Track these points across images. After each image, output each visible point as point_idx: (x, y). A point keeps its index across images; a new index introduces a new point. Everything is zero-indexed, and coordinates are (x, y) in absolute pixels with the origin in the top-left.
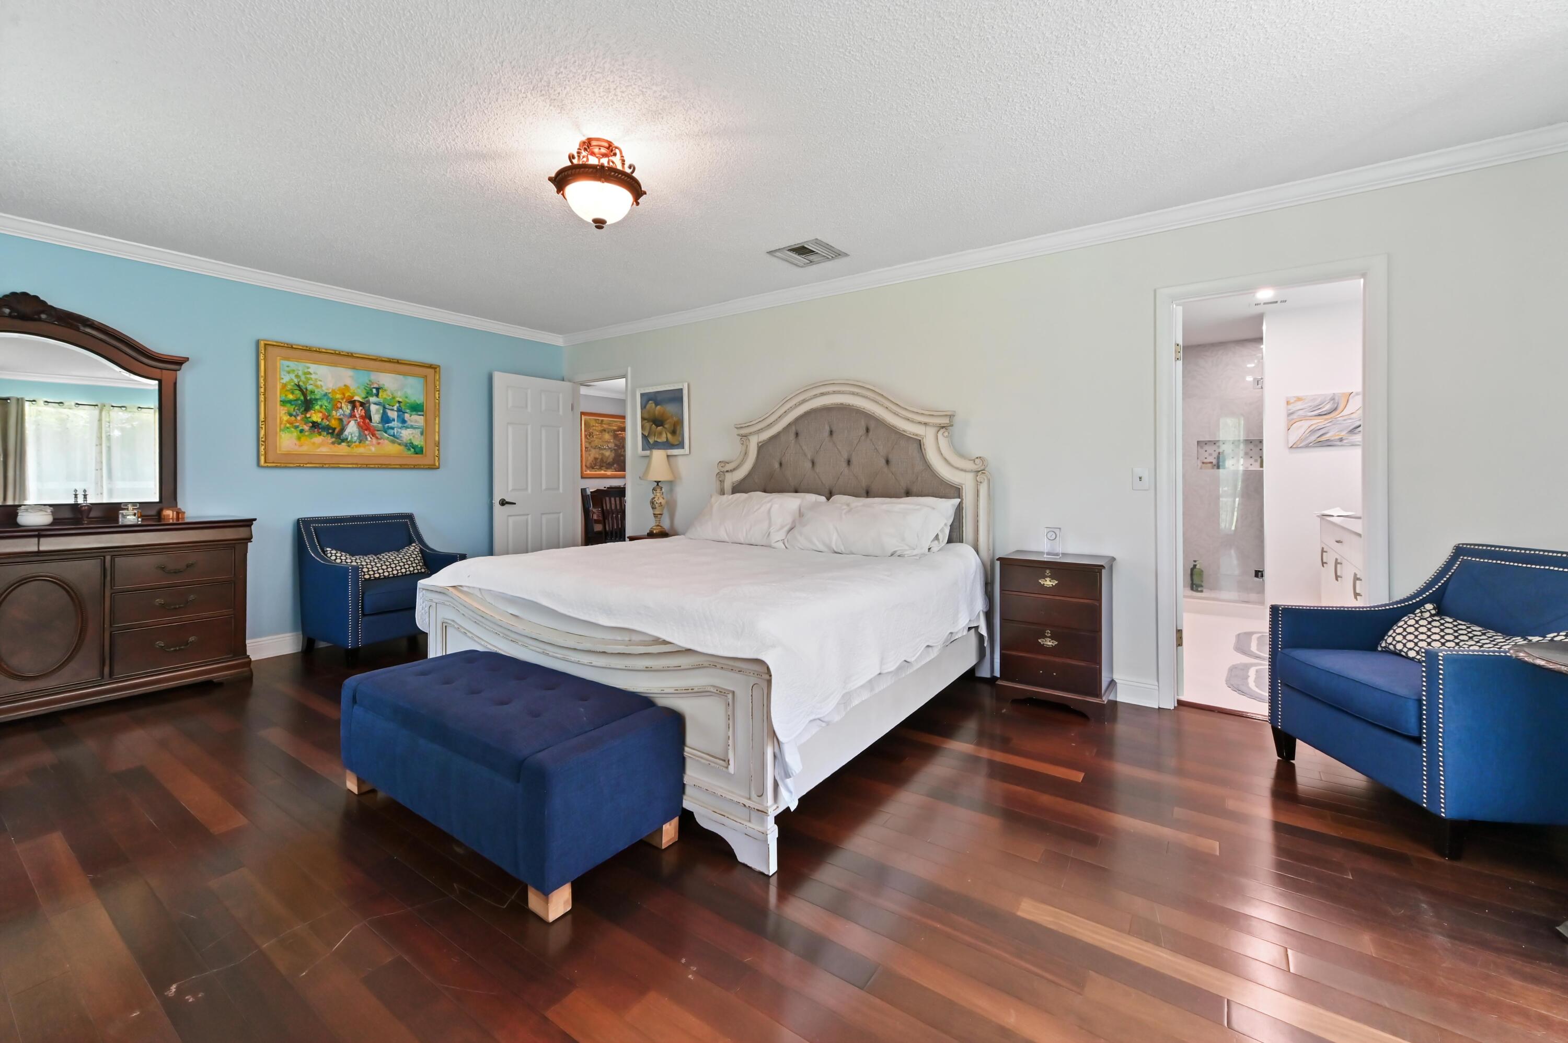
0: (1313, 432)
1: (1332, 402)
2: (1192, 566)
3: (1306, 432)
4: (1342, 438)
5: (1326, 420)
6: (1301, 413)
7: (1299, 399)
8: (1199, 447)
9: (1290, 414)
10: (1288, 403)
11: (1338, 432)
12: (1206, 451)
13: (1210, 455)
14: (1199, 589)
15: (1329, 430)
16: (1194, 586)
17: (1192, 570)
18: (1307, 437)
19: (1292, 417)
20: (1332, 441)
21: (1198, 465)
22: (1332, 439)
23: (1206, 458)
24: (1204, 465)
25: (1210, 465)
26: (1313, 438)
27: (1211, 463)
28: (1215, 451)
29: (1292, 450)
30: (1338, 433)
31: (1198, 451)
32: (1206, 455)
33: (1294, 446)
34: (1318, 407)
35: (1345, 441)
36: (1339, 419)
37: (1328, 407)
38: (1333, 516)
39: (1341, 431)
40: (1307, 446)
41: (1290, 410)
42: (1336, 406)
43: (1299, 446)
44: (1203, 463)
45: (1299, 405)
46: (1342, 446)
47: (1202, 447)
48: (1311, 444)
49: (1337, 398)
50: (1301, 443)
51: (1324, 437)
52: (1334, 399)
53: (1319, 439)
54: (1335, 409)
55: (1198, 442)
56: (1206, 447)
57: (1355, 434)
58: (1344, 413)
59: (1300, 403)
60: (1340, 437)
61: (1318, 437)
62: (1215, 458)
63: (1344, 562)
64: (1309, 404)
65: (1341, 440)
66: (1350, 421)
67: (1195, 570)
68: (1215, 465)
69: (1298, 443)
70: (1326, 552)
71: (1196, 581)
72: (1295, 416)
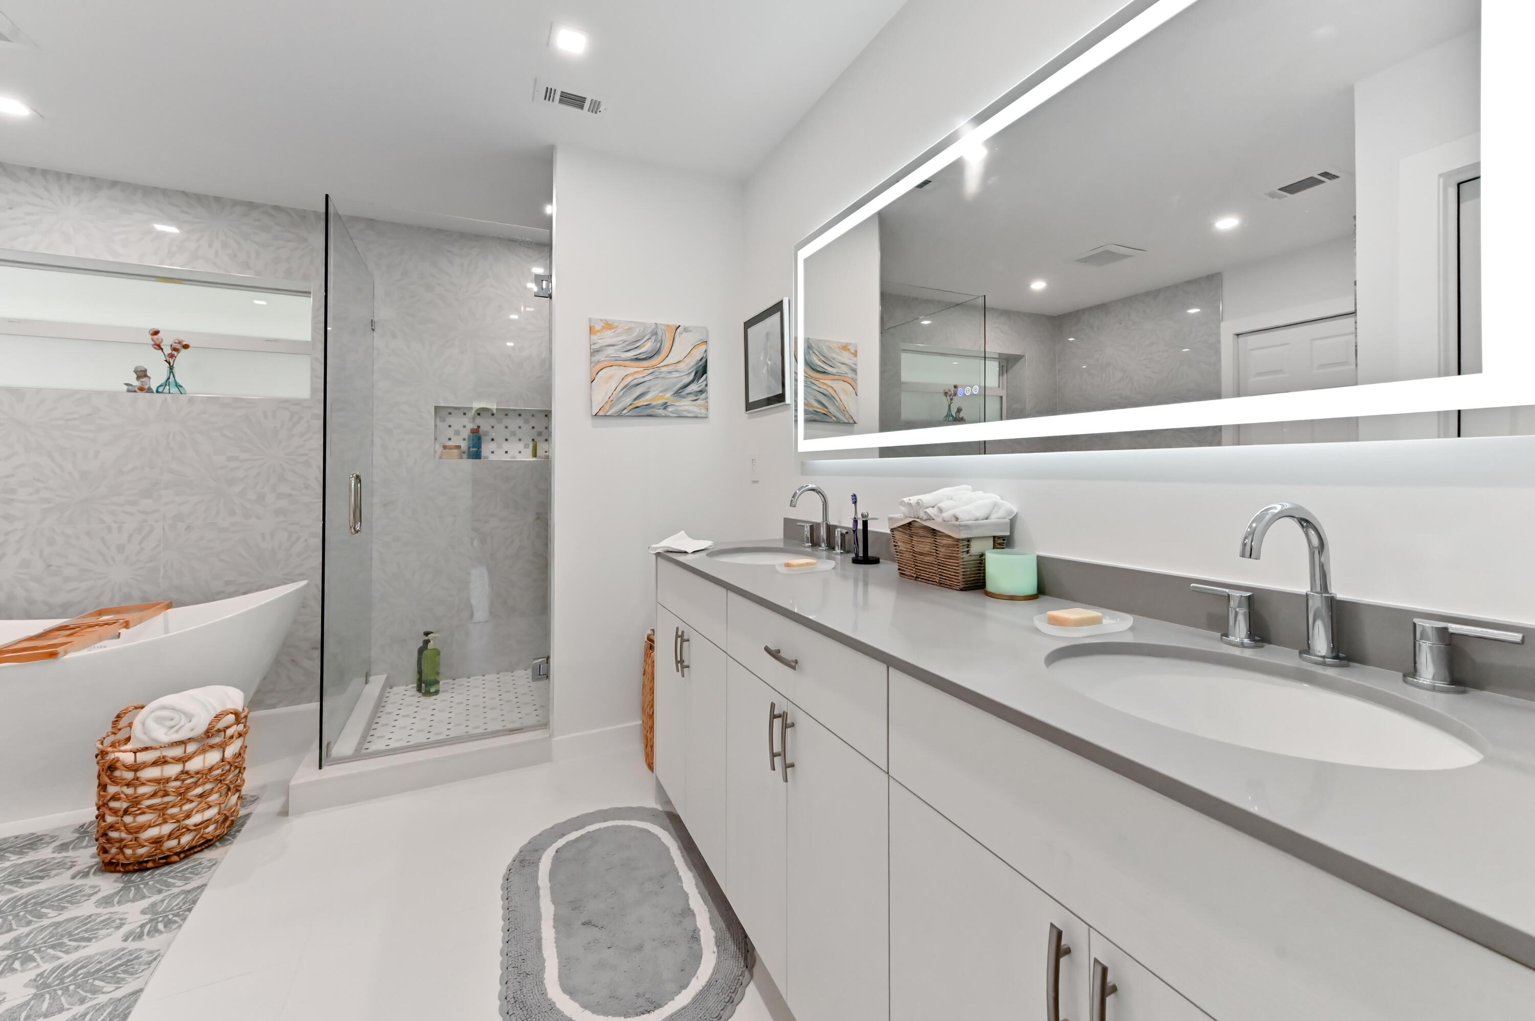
0: (628, 388)
1: (653, 338)
2: (421, 644)
3: (619, 389)
4: (666, 403)
5: (647, 369)
6: (610, 351)
7: (608, 326)
8: (438, 420)
9: (594, 352)
10: (592, 330)
11: (661, 392)
12: (450, 426)
13: (457, 433)
14: (432, 690)
15: (649, 388)
16: (423, 685)
17: (421, 651)
18: (620, 398)
19: (597, 357)
20: (654, 407)
21: (435, 452)
22: (654, 403)
23: (450, 439)
24: (447, 451)
25: (456, 451)
26: (628, 400)
27: (458, 447)
28: (464, 427)
29: (599, 421)
30: (661, 394)
31: (436, 426)
32: (450, 433)
33: (601, 413)
34: (634, 344)
35: (670, 409)
36: (663, 369)
37: (648, 347)
38: (686, 552)
39: (665, 391)
40: (619, 415)
41: (594, 344)
42: (658, 345)
43: (607, 414)
44: (445, 447)
45: (607, 337)
46: (666, 416)
47: (443, 420)
48: (625, 412)
49: (660, 333)
50: (611, 408)
51: (642, 399)
52: (656, 334)
53: (635, 402)
54: (658, 352)
55: (436, 408)
56: (451, 420)
57: (683, 397)
58: (671, 359)
59: (609, 333)
60: (664, 401)
61: (635, 399)
62: (464, 439)
63: (802, 721)
64: (623, 338)
65: (665, 406)
66: (676, 375)
67: (425, 652)
68: (464, 453)
69: (607, 407)
70: (688, 640)
71: (427, 676)
72: (600, 357)
